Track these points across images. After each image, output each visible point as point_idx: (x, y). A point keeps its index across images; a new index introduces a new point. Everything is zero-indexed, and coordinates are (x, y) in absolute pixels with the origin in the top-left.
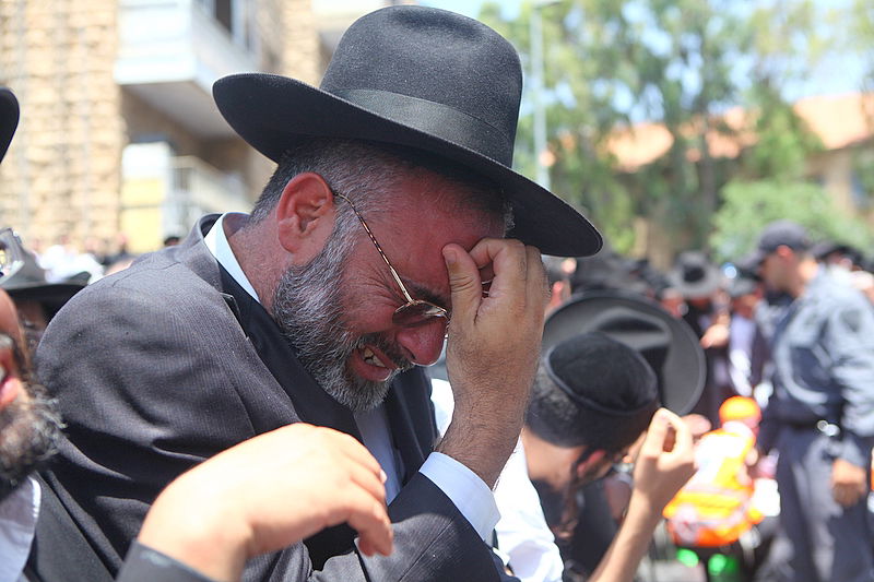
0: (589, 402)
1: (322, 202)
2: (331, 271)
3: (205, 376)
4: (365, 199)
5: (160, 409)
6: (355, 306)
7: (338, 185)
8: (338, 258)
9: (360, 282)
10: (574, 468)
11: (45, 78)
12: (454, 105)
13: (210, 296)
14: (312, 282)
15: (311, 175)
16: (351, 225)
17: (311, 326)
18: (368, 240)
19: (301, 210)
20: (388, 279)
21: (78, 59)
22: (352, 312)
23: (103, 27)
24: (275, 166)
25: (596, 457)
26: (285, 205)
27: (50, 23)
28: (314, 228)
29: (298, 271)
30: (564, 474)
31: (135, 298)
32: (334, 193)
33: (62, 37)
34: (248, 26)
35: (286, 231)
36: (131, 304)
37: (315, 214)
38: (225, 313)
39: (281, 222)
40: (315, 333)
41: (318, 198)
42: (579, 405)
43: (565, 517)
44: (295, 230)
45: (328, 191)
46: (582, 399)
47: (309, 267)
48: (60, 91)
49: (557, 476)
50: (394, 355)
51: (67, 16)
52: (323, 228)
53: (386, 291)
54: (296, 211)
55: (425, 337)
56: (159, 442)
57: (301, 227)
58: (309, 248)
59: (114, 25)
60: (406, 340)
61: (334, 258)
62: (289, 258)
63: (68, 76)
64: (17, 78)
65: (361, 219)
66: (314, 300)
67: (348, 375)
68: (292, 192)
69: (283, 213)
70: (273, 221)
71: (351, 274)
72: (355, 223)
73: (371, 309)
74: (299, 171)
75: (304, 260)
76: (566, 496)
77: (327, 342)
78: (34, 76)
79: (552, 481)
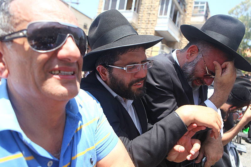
0: (236, 97)
1: (196, 51)
2: (194, 64)
3: (167, 77)
4: (204, 52)
5: (158, 81)
6: (197, 72)
7: (200, 48)
8: (196, 62)
9: (199, 67)
10: (229, 109)
11: (144, 29)
12: (228, 36)
13: (170, 63)
14: (190, 66)
15: (195, 46)
16: (200, 56)
17: (188, 73)
18: (203, 60)
19: (192, 52)
20: (205, 68)
21: (149, 26)
22: (196, 73)
23: (154, 21)
24: (188, 42)
25: (234, 108)
26: (189, 50)
27: (146, 20)
28: (193, 56)
29: (188, 63)
30: (227, 109)
31: (157, 61)
32: (198, 50)
33: (147, 22)
34: (178, 22)
35: (188, 55)
36: (156, 62)
37: (194, 53)
38: (172, 66)
39: (187, 53)
40: (188, 75)
41: (195, 50)
42: (234, 97)
43: (225, 117)
44: (189, 55)
45: (197, 49)
46: (234, 96)
47: (190, 62)
48: (146, 31)
49: (225, 109)
50: (202, 82)
51: (149, 19)
52: (195, 56)
53: (204, 70)
54: (190, 52)
55: (209, 81)
56: (157, 86)
57: (191, 55)
58: (191, 59)
59: (156, 21)
60: (205, 80)
61: (195, 62)
62: (187, 60)
63: (147, 28)
64: (139, 28)
65: (203, 56)
66: (190, 69)
67: (192, 84)
68: (190, 48)
69: (188, 52)
70: (186, 53)
71: (198, 66)
72: (201, 56)
73: (200, 73)
74: (193, 44)
75: (190, 61)
76: (226, 113)
77: (190, 77)
78: (142, 28)
79: (224, 110)
